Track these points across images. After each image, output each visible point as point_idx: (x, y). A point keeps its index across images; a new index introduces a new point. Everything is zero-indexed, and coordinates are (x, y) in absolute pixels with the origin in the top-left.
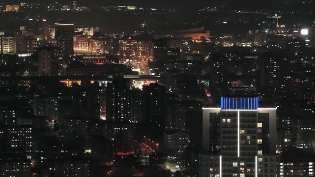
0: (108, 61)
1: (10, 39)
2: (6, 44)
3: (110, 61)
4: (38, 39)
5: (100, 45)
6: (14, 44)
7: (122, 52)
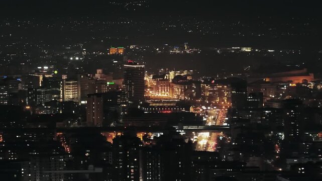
0: (177, 108)
1: (73, 84)
2: (68, 89)
3: (180, 109)
4: (108, 83)
5: (180, 90)
6: (78, 89)
7: (204, 98)
